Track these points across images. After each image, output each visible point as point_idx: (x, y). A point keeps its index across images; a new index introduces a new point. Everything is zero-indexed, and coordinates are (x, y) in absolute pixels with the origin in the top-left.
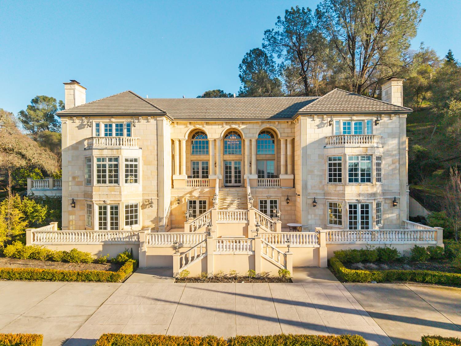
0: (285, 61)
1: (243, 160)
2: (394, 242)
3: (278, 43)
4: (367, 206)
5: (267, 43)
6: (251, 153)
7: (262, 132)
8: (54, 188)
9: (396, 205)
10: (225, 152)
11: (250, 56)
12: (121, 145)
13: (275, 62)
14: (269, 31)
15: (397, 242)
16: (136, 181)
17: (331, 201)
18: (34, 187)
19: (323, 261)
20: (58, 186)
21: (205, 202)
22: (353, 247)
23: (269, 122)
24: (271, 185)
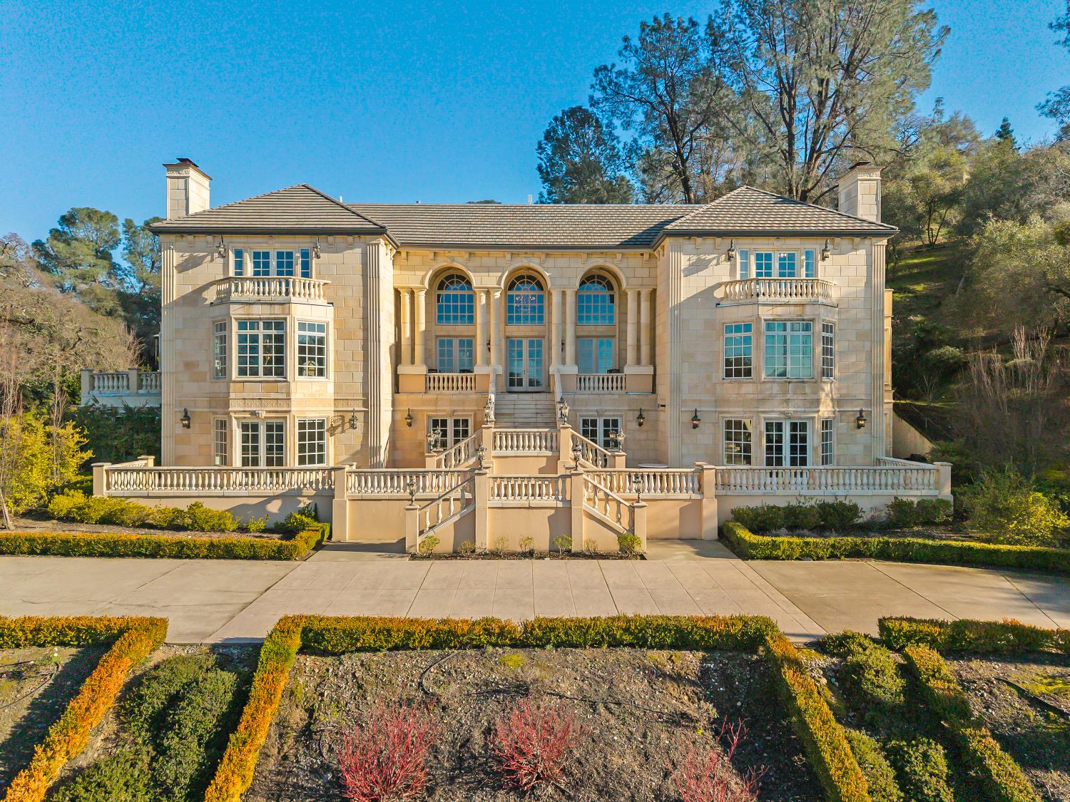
0: (640, 137)
1: (547, 337)
2: (853, 492)
3: (625, 96)
4: (804, 427)
5: (598, 95)
6: (564, 322)
7: (589, 279)
8: (141, 391)
9: (862, 426)
10: (509, 320)
11: (563, 123)
12: (291, 295)
13: (617, 138)
14: (605, 68)
15: (859, 491)
16: (321, 373)
17: (728, 417)
18: (97, 388)
19: (710, 527)
20: (149, 388)
21: (466, 422)
22: (771, 502)
23: (602, 253)
24: (605, 389)
